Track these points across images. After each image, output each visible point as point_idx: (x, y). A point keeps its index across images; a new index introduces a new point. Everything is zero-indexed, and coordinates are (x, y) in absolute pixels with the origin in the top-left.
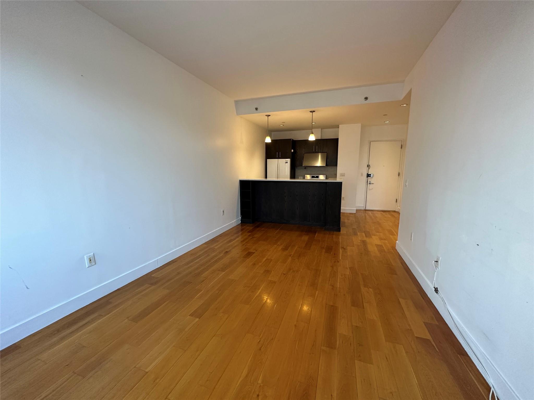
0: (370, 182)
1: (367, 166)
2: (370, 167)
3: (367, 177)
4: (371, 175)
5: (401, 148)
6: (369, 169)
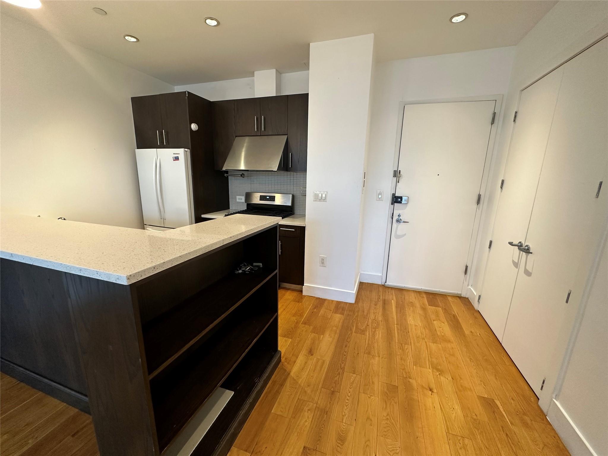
0: (399, 216)
1: (392, 173)
2: (399, 177)
3: (392, 204)
4: (401, 198)
5: (493, 122)
6: (398, 182)
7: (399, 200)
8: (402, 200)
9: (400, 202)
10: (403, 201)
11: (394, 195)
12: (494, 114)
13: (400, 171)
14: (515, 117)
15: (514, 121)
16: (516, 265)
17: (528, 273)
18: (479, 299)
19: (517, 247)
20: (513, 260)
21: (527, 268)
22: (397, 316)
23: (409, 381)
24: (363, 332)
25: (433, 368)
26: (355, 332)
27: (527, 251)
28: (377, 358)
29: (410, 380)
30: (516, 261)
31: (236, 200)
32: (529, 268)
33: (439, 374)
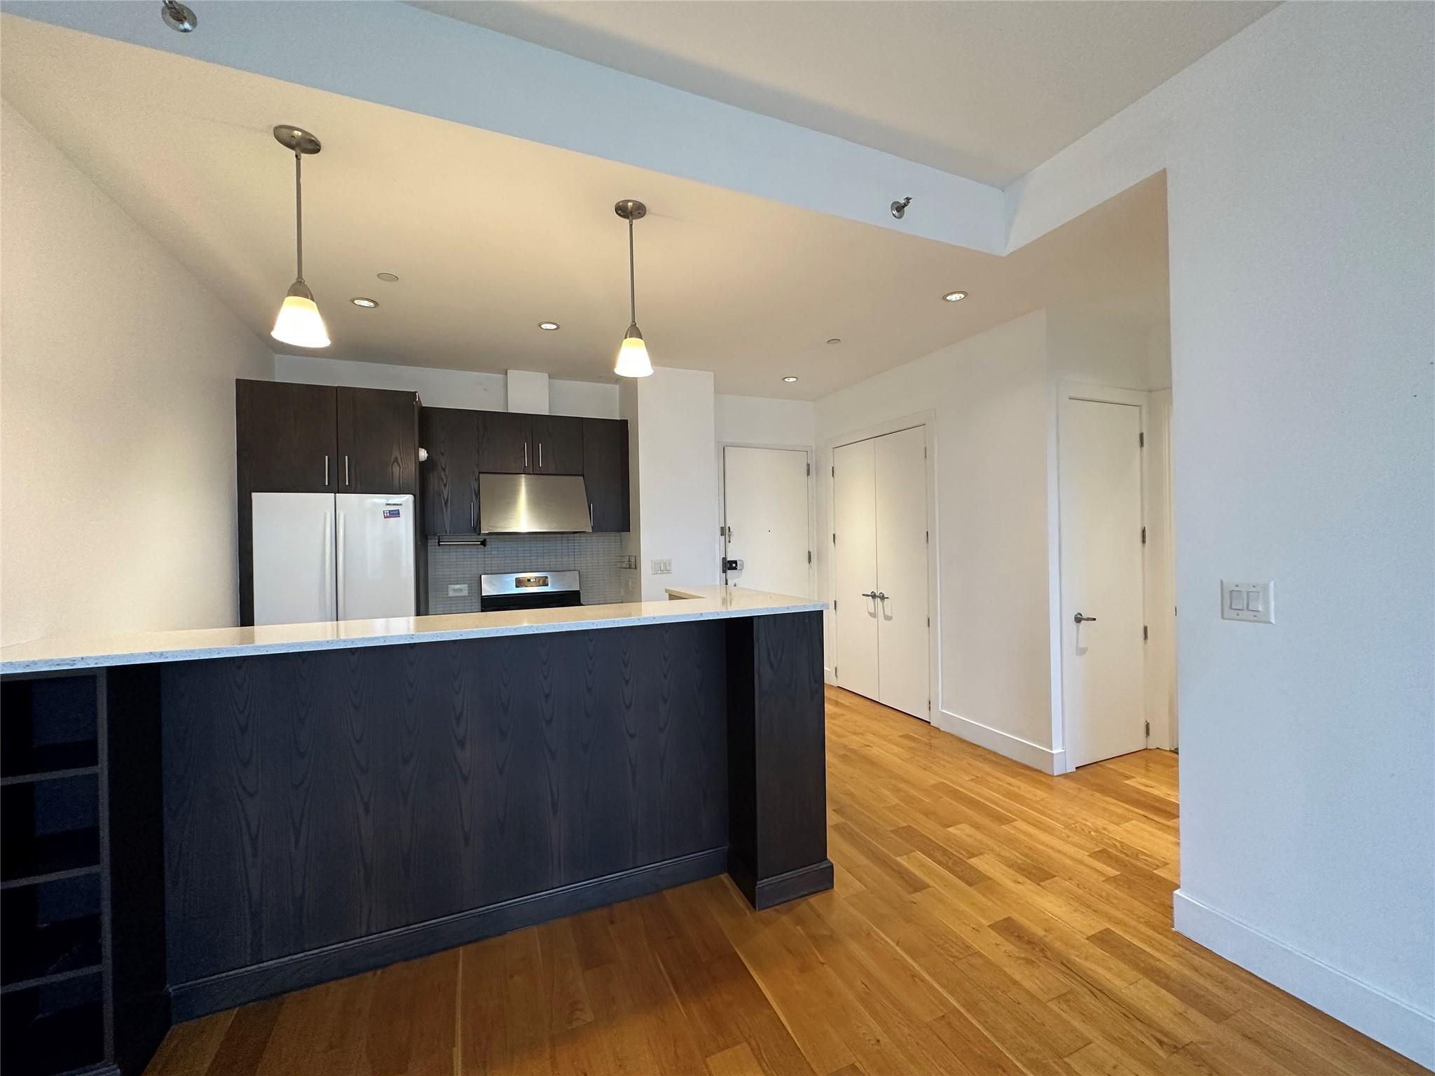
0: (735, 584)
1: (718, 532)
2: (729, 536)
3: (724, 571)
4: (735, 562)
5: (808, 474)
6: (730, 542)
7: (734, 565)
8: (736, 565)
9: (735, 568)
10: (738, 567)
11: (724, 559)
12: (808, 465)
13: (729, 528)
14: (833, 471)
15: (833, 475)
16: (873, 615)
17: (888, 618)
18: (836, 672)
19: (870, 597)
20: (869, 613)
21: (886, 613)
27: (883, 598)
30: (873, 611)
31: (447, 594)
32: (888, 613)
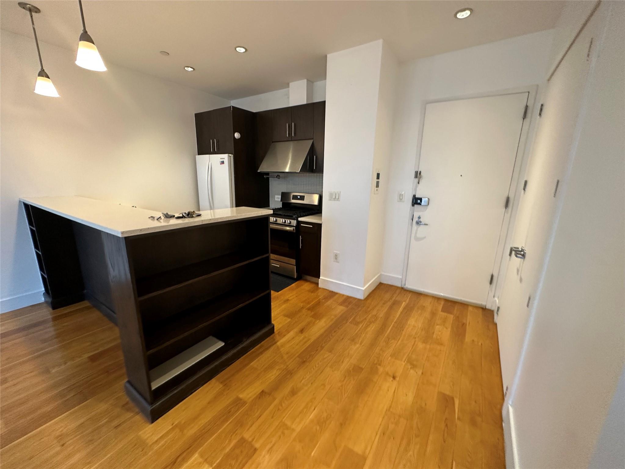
0: (419, 218)
1: (413, 174)
2: (420, 178)
3: (413, 205)
4: (421, 199)
5: (525, 116)
6: (419, 183)
7: (419, 201)
8: (421, 201)
9: (420, 204)
10: (423, 203)
11: (414, 196)
12: (527, 107)
13: (420, 172)
14: (541, 110)
15: (539, 115)
18: (498, 309)
22: (400, 316)
23: (377, 367)
24: (357, 324)
25: (408, 362)
26: (350, 323)
28: (358, 345)
29: (379, 367)
31: (275, 199)
32: (522, 275)
33: (411, 368)
